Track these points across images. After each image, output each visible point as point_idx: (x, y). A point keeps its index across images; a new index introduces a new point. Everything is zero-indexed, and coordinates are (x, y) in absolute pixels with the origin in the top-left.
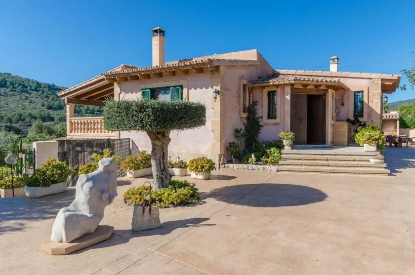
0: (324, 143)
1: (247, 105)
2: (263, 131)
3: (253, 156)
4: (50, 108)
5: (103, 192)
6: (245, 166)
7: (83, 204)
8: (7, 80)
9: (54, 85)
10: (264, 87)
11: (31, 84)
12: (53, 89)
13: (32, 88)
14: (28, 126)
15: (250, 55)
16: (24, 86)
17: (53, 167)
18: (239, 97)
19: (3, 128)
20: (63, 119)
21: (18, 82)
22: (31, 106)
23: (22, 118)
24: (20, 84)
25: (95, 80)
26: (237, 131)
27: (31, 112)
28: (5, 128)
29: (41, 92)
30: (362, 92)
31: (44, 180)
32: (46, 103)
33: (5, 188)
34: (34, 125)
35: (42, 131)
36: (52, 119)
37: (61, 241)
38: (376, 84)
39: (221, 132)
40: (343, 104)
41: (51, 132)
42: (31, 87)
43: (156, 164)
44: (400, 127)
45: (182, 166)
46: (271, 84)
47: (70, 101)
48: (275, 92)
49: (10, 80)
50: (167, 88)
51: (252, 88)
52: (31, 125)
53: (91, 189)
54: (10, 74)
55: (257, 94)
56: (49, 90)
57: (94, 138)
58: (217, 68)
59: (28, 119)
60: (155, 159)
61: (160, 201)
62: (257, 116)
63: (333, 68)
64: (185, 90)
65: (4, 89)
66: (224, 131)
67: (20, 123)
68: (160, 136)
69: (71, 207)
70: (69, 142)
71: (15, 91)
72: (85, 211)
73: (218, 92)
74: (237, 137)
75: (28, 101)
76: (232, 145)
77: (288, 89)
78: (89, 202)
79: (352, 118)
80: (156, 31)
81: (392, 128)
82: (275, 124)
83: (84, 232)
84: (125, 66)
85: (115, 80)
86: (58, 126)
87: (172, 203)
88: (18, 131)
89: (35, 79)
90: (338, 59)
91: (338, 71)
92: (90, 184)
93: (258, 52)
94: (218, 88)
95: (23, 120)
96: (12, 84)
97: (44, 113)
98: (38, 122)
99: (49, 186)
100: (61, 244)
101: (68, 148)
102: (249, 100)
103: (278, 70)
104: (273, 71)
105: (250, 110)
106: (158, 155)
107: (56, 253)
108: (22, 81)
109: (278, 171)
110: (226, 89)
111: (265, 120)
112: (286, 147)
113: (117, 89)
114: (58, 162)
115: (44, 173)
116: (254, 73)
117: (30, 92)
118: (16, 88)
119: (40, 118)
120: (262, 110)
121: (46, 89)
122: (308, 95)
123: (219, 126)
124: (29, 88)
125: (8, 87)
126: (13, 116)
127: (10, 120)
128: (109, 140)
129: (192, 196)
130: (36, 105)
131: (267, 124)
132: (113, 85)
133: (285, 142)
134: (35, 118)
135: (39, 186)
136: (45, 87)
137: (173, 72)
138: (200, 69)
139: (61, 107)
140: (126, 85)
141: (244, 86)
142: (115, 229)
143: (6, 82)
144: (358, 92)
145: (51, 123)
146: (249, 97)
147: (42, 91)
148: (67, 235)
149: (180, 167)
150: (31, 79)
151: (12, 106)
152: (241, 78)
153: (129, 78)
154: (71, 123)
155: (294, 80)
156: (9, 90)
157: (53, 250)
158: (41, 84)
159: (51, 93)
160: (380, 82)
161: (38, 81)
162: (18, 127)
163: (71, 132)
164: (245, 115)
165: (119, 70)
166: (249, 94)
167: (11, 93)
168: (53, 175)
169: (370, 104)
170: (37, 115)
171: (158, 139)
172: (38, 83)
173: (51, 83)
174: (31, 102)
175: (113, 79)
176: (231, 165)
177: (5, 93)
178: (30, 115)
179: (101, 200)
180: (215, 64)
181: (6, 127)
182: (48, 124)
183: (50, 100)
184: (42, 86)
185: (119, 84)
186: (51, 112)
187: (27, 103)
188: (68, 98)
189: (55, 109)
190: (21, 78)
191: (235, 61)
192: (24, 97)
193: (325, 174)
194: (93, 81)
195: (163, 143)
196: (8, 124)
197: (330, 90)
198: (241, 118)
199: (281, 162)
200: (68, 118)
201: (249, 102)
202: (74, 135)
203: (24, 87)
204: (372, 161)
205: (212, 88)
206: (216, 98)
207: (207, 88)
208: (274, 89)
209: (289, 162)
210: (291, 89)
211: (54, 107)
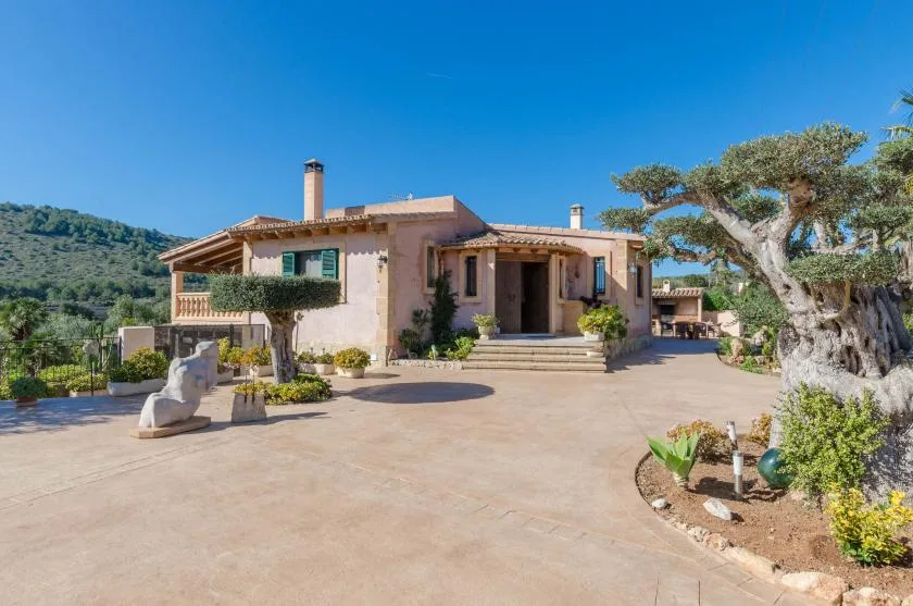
0: (547, 331)
1: (436, 275)
2: (459, 313)
3: (433, 348)
4: (148, 273)
5: (198, 377)
6: (421, 362)
7: (175, 389)
8: (69, 221)
9: (156, 232)
10: (459, 251)
11: (114, 230)
12: (155, 240)
13: (116, 237)
14: (106, 305)
15: (444, 204)
16: (101, 233)
17: (146, 357)
18: (420, 266)
19: (61, 309)
20: (167, 294)
21: (89, 226)
22: (115, 268)
23: (95, 291)
24: (93, 230)
25: (217, 237)
26: (417, 314)
27: (112, 279)
28: (63, 308)
29: (131, 245)
30: (603, 258)
31: (133, 374)
32: (140, 264)
33: (79, 391)
34: (118, 304)
35: (131, 313)
36: (152, 293)
37: (150, 426)
38: (622, 247)
39: (389, 315)
40: (577, 276)
41: (147, 316)
42: (114, 235)
43: (277, 352)
44: (704, 309)
45: (327, 360)
46: (467, 246)
47: (177, 267)
48: (474, 257)
49: (76, 222)
50: (317, 252)
51: (444, 253)
52: (112, 304)
53: (185, 373)
54: (76, 212)
55: (451, 260)
56: (147, 241)
57: (213, 324)
58: (384, 226)
59: (106, 293)
60: (275, 347)
61: (277, 396)
62: (450, 293)
63: (575, 222)
64: (342, 256)
65: (64, 238)
66: (395, 313)
67: (92, 299)
68: (280, 319)
69: (162, 393)
70: (175, 330)
71: (85, 242)
72: (177, 396)
73: (385, 260)
74: (415, 321)
75: (108, 261)
76: (406, 333)
77: (492, 255)
78: (183, 388)
79: (589, 295)
80: (310, 165)
81: (692, 311)
82: (475, 304)
83: (175, 419)
84: (261, 218)
85: (243, 238)
86: (160, 306)
87: (292, 400)
88: (89, 315)
89: (122, 221)
90: (581, 208)
91: (582, 228)
92: (184, 368)
93: (456, 200)
94: (385, 254)
95: (97, 295)
96: (79, 229)
97: (137, 282)
98: (126, 299)
99: (140, 381)
100: (149, 430)
101: (173, 339)
102: (440, 268)
103: (490, 225)
104: (484, 225)
105: (441, 284)
106: (279, 342)
107: (143, 436)
108: (98, 225)
109: (463, 368)
110: (399, 255)
111: (461, 299)
112: (482, 336)
113: (247, 251)
114: (153, 351)
115: (133, 365)
116: (449, 230)
117: (112, 243)
118: (85, 236)
119: (128, 293)
120: (458, 284)
121: (141, 240)
122: (523, 263)
123: (385, 306)
124: (110, 237)
125: (71, 235)
126: (79, 288)
127: (73, 295)
128: (232, 326)
129: (321, 393)
130: (121, 268)
131: (464, 304)
132: (241, 245)
133: (481, 330)
134: (120, 291)
135: (126, 381)
136: (139, 235)
137: (326, 230)
138: (362, 227)
139: (166, 273)
140: (260, 245)
141: (431, 250)
142: (212, 420)
143: (68, 225)
144: (599, 259)
145: (150, 300)
146: (440, 264)
147: (135, 242)
148: (156, 420)
149: (324, 362)
150: (114, 220)
151: (77, 269)
152: (426, 237)
153: (263, 237)
154: (179, 302)
155: (498, 242)
156: (72, 240)
157: (140, 433)
158: (133, 230)
159: (150, 246)
160: (626, 244)
161: (128, 225)
162: (88, 306)
163: (178, 315)
164: (432, 291)
165: (248, 223)
166: (439, 261)
167: (77, 245)
168: (145, 368)
169: (614, 276)
170: (125, 287)
171: (279, 322)
172: (126, 228)
173: (150, 229)
174: (113, 262)
175: (240, 237)
176: (402, 362)
177: (65, 246)
178: (111, 285)
179: (196, 386)
180: (379, 221)
181: (67, 306)
182: (142, 301)
183: (148, 259)
184: (135, 233)
185: (250, 244)
186: (150, 280)
187: (105, 264)
188: (175, 264)
189: (158, 275)
190: (96, 219)
191: (415, 215)
192: (100, 253)
193: (524, 372)
194: (213, 238)
195: (285, 327)
196: (71, 302)
197: (553, 256)
198: (426, 295)
199: (469, 357)
200: (174, 293)
201: (440, 273)
202: (180, 320)
203: (101, 235)
204: (589, 354)
205: (378, 252)
206: (381, 267)
207: (371, 253)
208: (473, 254)
209: (481, 356)
210: (497, 254)
211: (155, 271)
